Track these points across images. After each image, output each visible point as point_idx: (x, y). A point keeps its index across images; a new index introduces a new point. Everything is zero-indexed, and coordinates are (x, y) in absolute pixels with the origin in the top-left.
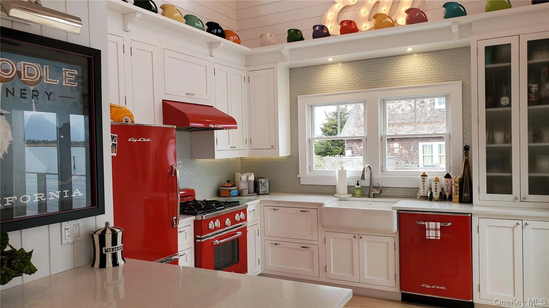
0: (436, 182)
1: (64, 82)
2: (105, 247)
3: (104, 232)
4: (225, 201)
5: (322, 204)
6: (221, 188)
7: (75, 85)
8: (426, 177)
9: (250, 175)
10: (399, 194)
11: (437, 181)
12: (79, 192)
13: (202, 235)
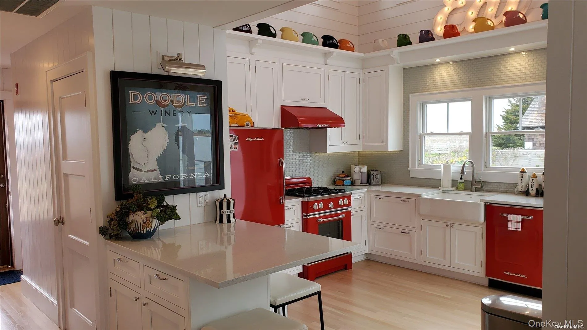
0: (532, 178)
1: (198, 104)
2: (222, 210)
3: (222, 200)
4: (334, 189)
5: (420, 195)
6: (337, 178)
7: (205, 105)
8: (524, 173)
9: (363, 167)
10: (500, 189)
11: (534, 178)
12: (208, 174)
13: (307, 213)
